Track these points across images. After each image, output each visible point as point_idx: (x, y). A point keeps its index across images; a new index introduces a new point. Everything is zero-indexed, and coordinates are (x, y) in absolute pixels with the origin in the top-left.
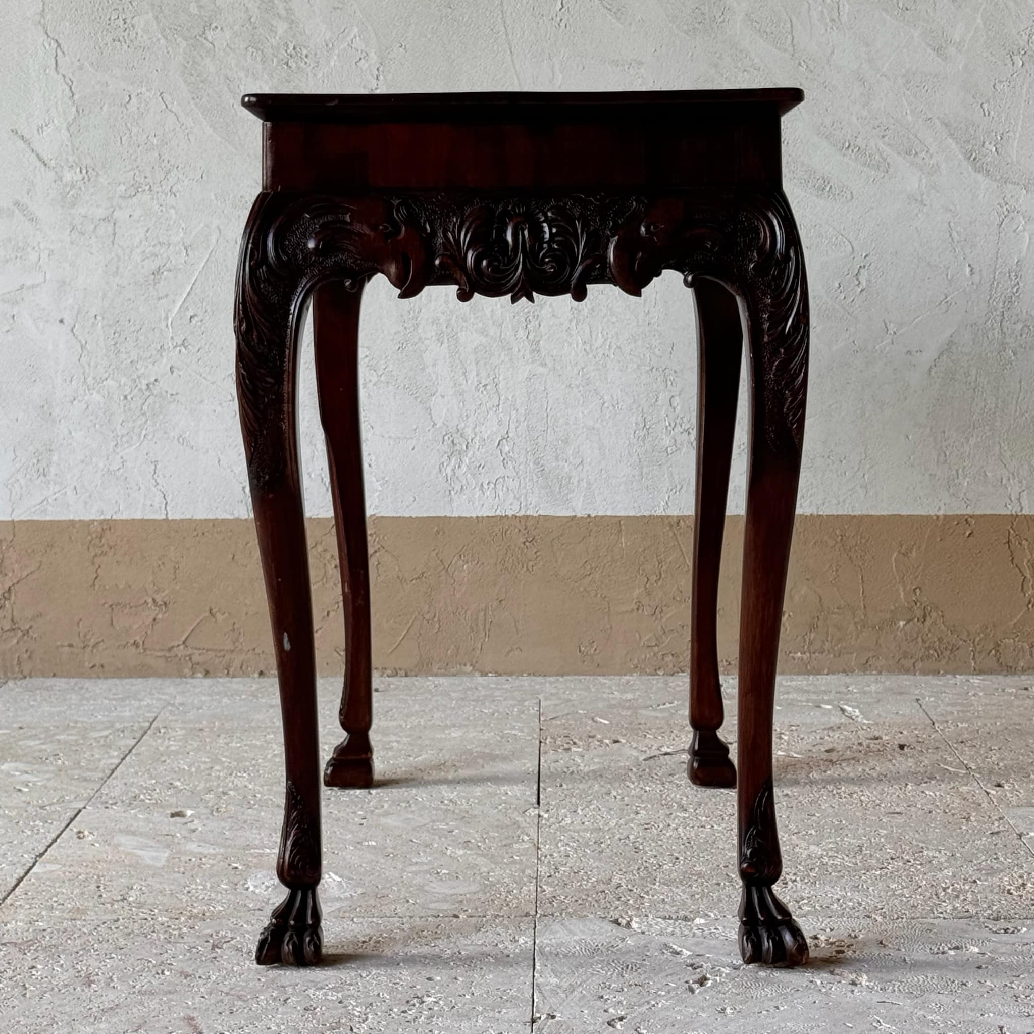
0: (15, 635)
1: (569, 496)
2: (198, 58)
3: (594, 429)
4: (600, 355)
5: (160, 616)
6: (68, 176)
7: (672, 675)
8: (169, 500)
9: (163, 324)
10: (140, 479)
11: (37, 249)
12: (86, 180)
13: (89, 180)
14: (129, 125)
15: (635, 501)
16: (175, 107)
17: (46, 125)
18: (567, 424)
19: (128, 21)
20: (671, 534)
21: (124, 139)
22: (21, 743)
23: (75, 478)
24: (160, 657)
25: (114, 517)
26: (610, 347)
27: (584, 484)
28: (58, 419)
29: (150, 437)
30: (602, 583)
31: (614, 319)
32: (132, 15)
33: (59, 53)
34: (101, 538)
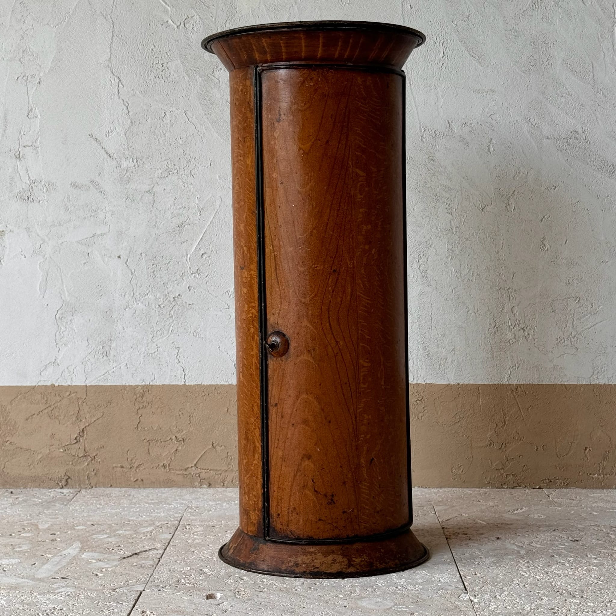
0: (87, 460)
1: (446, 371)
2: (209, 89)
3: (462, 327)
4: (466, 279)
5: (180, 448)
6: (125, 164)
7: (513, 488)
8: (187, 372)
9: (185, 259)
10: (168, 359)
11: (104, 211)
12: (136, 166)
13: (138, 166)
14: (164, 131)
15: (489, 374)
16: (194, 120)
17: (111, 132)
18: (445, 324)
19: (164, 65)
20: (512, 396)
21: (161, 140)
22: (94, 536)
23: (126, 358)
24: (180, 474)
25: (151, 384)
26: (473, 275)
27: (455, 363)
28: (116, 320)
29: (175, 332)
30: (467, 428)
31: (475, 257)
32: (167, 61)
33: (120, 85)
34: (142, 397)
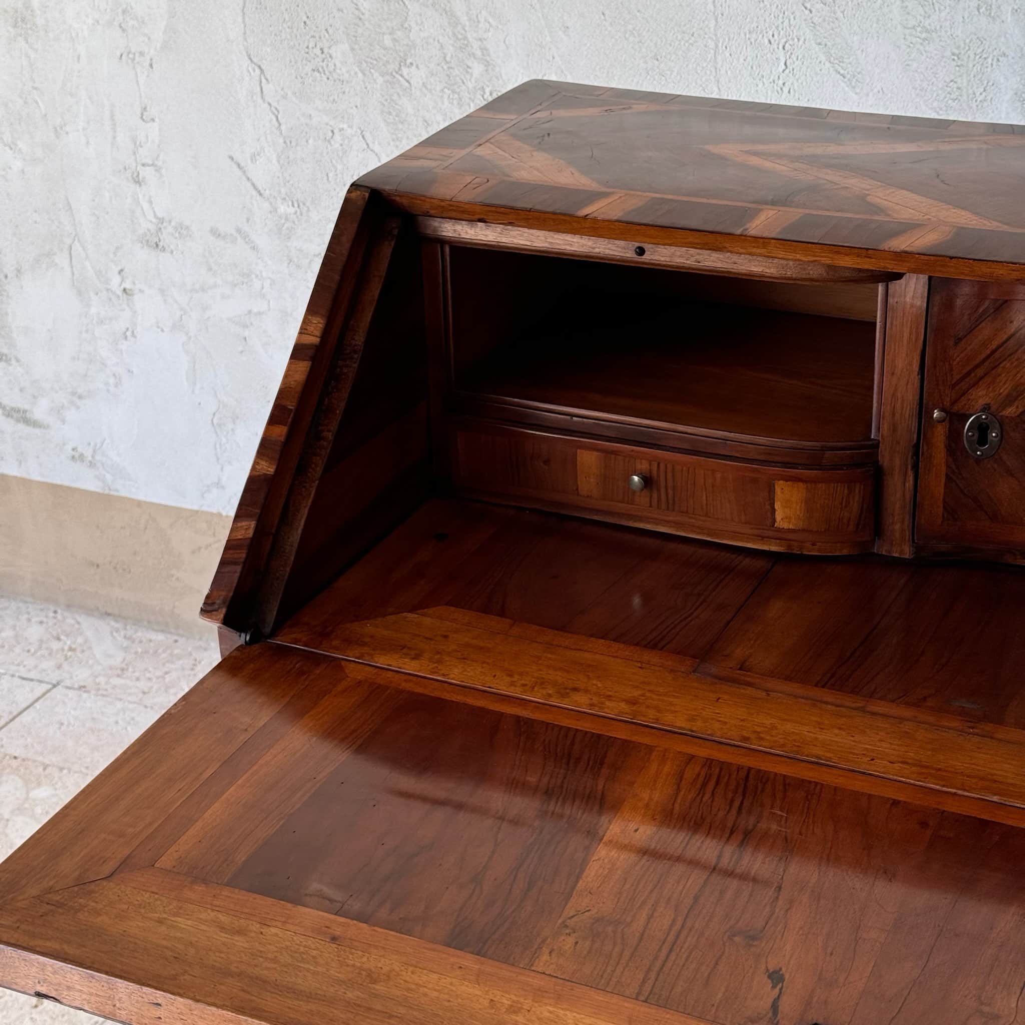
2: (395, 97)
6: (283, 209)
11: (259, 277)
12: (298, 213)
13: (301, 214)
14: (334, 162)
16: (377, 148)
17: (258, 155)
19: (326, 50)
21: (331, 175)
32: (329, 44)
33: (264, 80)
